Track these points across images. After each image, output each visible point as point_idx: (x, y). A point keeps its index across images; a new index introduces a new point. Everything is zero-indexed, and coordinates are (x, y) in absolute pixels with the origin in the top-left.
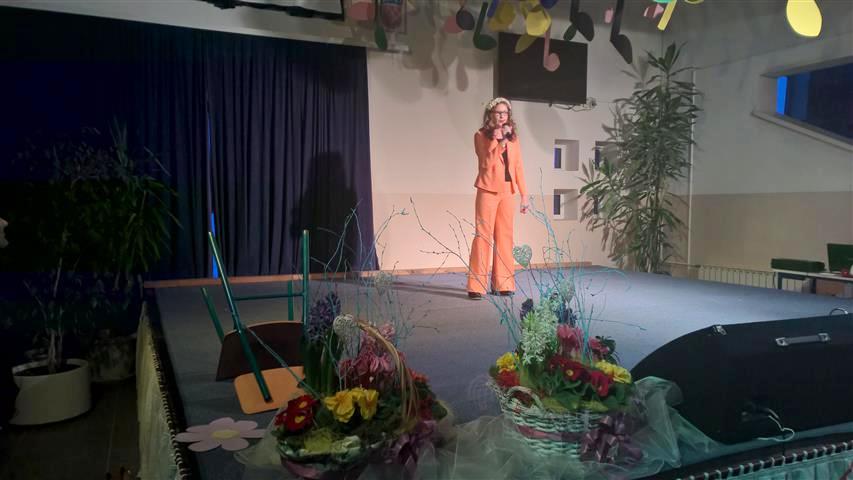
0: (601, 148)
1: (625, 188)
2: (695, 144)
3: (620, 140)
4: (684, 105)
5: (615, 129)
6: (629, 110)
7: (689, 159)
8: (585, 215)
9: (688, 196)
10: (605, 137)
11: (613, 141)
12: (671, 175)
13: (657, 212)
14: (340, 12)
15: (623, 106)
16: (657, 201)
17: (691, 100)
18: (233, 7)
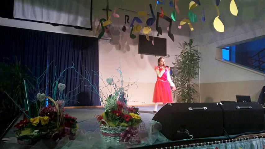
3: (178, 67)
4: (195, 56)
5: (176, 64)
6: (180, 58)
7: (199, 73)
9: (199, 84)
10: (173, 66)
11: (175, 67)
12: (193, 77)
13: (189, 88)
14: (90, 28)
15: (178, 57)
16: (189, 85)
17: (198, 55)
18: (58, 26)
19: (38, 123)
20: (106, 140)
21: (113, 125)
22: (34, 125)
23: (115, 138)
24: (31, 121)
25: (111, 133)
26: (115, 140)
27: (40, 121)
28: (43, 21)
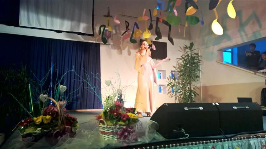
0: (173, 73)
2: (201, 71)
4: (196, 59)
5: (177, 67)
6: (181, 61)
7: (200, 75)
8: (169, 93)
9: (200, 87)
13: (190, 91)
15: (179, 60)
16: (190, 88)
17: (199, 58)
18: (61, 33)
19: (41, 121)
20: (105, 139)
21: (111, 124)
22: (37, 123)
23: (113, 136)
24: (34, 120)
25: (109, 131)
26: (113, 138)
27: (43, 120)
28: (47, 28)
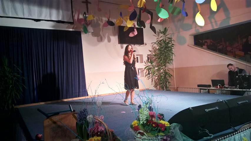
0: (149, 56)
1: (157, 67)
2: (174, 54)
5: (152, 51)
8: (146, 75)
9: (173, 68)
10: (150, 53)
11: (152, 54)
12: (168, 63)
13: (165, 73)
14: (72, 21)
15: (154, 45)
16: (165, 70)
